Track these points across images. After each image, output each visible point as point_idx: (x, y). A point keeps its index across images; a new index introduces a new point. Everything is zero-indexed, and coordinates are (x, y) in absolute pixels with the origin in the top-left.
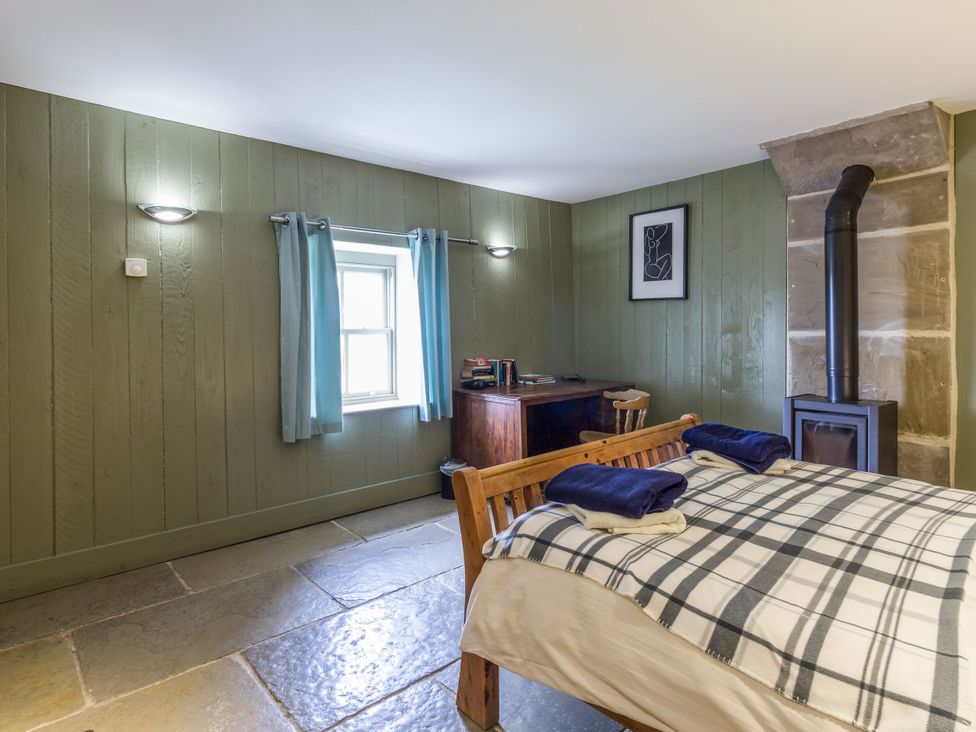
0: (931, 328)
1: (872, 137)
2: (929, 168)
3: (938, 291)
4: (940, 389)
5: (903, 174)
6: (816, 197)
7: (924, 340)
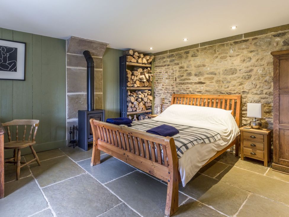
0: (99, 92)
1: (95, 46)
2: (99, 56)
3: (101, 84)
4: (101, 105)
5: (95, 56)
6: (75, 56)
7: (98, 94)
